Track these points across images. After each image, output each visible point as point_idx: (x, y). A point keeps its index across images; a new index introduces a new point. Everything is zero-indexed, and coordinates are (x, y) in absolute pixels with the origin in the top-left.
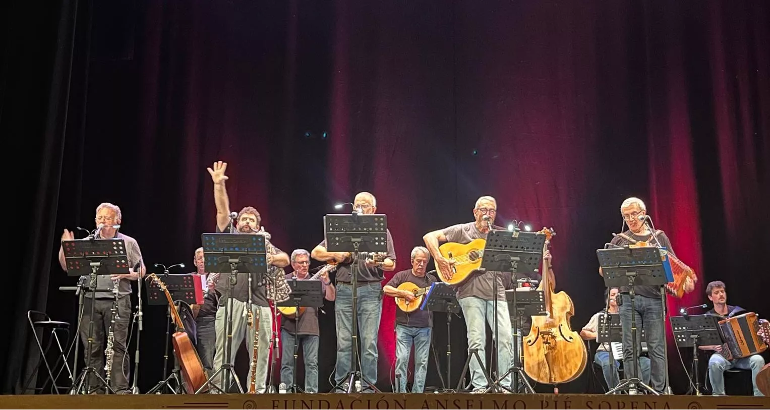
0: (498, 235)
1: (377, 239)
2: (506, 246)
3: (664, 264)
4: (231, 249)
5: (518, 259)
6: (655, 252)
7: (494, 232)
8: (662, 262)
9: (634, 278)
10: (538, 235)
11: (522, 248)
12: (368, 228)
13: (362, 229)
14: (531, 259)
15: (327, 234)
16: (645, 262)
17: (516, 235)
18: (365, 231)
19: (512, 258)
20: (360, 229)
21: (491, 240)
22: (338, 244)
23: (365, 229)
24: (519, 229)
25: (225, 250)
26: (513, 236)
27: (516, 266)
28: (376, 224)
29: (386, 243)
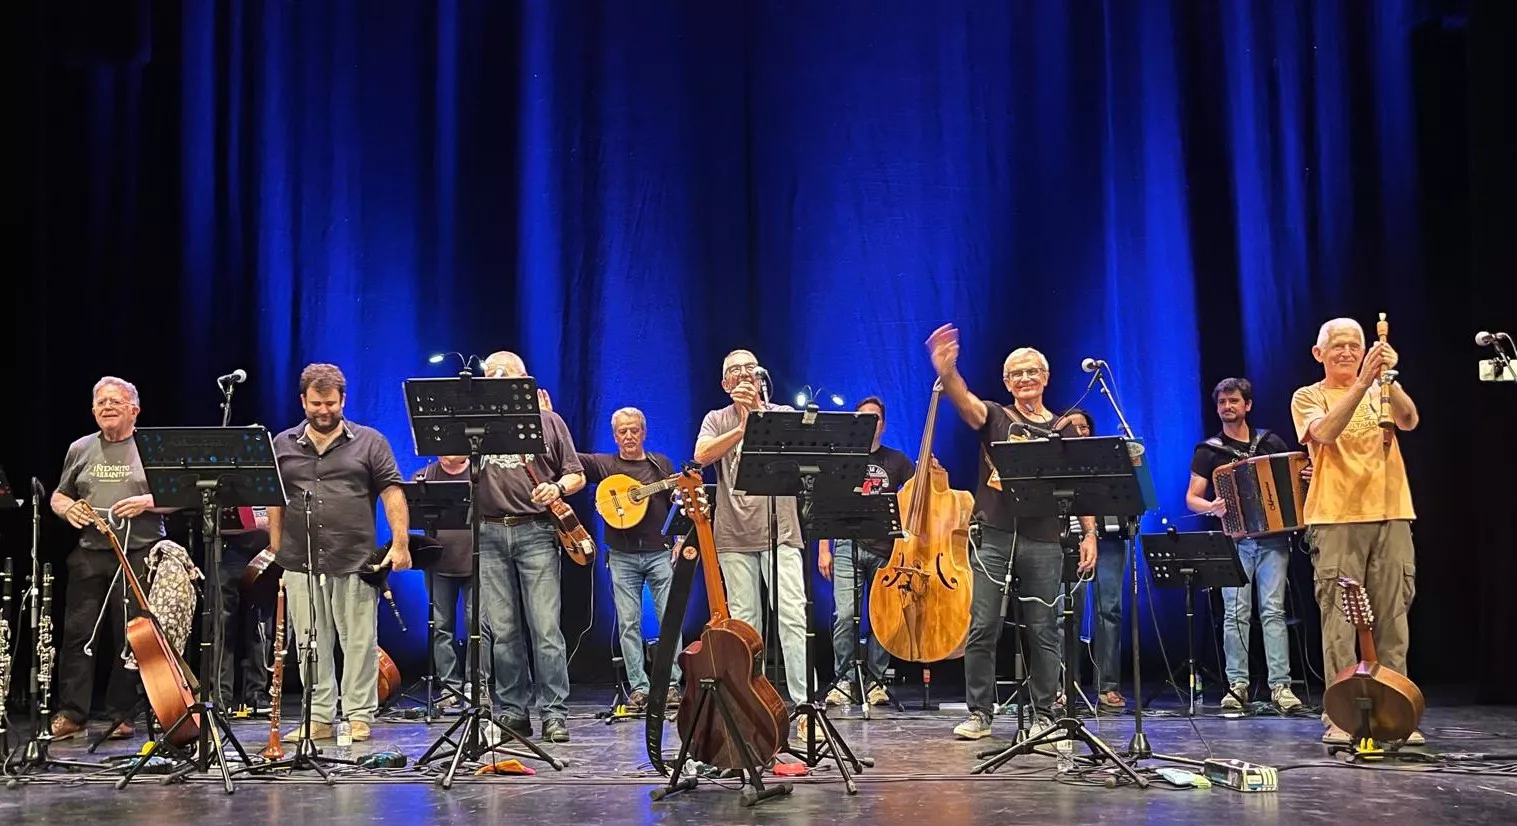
0: (770, 421)
1: (521, 427)
2: (789, 444)
3: (1138, 472)
4: (202, 460)
5: (816, 469)
6: (1117, 447)
7: (761, 415)
8: (1133, 470)
9: (1070, 503)
10: (860, 416)
11: (825, 445)
12: (499, 405)
13: (488, 407)
14: (845, 467)
15: (413, 419)
16: (1096, 468)
17: (809, 418)
18: (493, 412)
19: (803, 469)
20: (482, 408)
21: (755, 432)
22: (439, 439)
23: (494, 408)
24: (816, 407)
25: (190, 460)
26: (804, 422)
27: (810, 486)
28: (516, 397)
29: (541, 434)
